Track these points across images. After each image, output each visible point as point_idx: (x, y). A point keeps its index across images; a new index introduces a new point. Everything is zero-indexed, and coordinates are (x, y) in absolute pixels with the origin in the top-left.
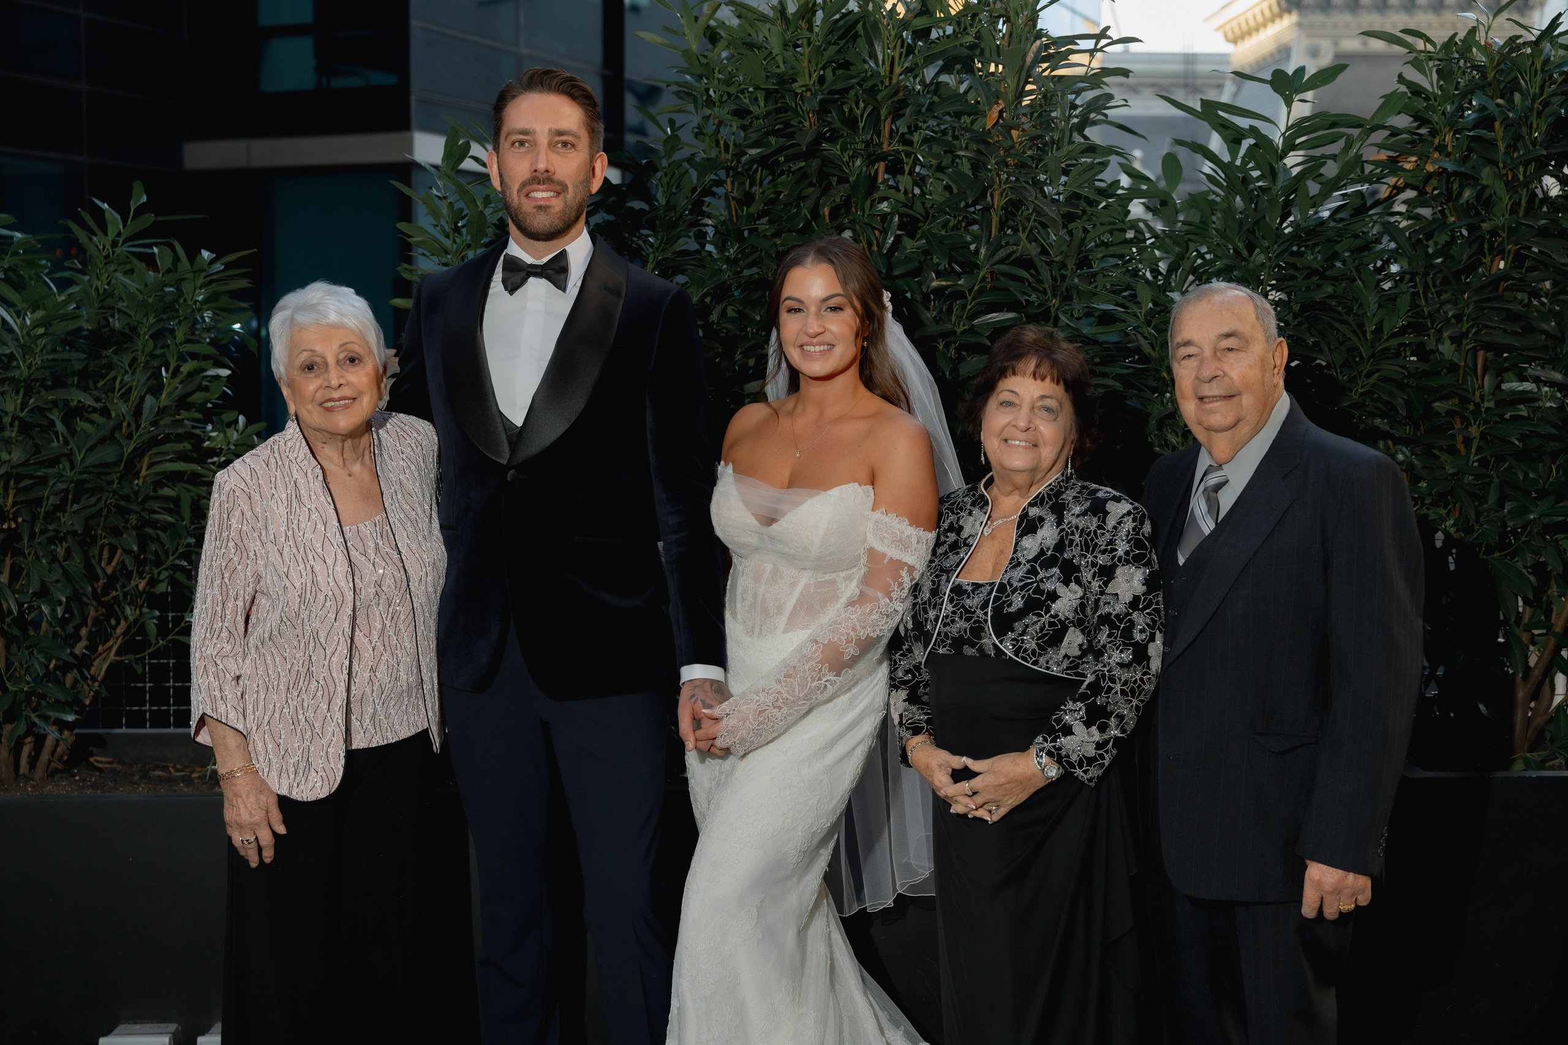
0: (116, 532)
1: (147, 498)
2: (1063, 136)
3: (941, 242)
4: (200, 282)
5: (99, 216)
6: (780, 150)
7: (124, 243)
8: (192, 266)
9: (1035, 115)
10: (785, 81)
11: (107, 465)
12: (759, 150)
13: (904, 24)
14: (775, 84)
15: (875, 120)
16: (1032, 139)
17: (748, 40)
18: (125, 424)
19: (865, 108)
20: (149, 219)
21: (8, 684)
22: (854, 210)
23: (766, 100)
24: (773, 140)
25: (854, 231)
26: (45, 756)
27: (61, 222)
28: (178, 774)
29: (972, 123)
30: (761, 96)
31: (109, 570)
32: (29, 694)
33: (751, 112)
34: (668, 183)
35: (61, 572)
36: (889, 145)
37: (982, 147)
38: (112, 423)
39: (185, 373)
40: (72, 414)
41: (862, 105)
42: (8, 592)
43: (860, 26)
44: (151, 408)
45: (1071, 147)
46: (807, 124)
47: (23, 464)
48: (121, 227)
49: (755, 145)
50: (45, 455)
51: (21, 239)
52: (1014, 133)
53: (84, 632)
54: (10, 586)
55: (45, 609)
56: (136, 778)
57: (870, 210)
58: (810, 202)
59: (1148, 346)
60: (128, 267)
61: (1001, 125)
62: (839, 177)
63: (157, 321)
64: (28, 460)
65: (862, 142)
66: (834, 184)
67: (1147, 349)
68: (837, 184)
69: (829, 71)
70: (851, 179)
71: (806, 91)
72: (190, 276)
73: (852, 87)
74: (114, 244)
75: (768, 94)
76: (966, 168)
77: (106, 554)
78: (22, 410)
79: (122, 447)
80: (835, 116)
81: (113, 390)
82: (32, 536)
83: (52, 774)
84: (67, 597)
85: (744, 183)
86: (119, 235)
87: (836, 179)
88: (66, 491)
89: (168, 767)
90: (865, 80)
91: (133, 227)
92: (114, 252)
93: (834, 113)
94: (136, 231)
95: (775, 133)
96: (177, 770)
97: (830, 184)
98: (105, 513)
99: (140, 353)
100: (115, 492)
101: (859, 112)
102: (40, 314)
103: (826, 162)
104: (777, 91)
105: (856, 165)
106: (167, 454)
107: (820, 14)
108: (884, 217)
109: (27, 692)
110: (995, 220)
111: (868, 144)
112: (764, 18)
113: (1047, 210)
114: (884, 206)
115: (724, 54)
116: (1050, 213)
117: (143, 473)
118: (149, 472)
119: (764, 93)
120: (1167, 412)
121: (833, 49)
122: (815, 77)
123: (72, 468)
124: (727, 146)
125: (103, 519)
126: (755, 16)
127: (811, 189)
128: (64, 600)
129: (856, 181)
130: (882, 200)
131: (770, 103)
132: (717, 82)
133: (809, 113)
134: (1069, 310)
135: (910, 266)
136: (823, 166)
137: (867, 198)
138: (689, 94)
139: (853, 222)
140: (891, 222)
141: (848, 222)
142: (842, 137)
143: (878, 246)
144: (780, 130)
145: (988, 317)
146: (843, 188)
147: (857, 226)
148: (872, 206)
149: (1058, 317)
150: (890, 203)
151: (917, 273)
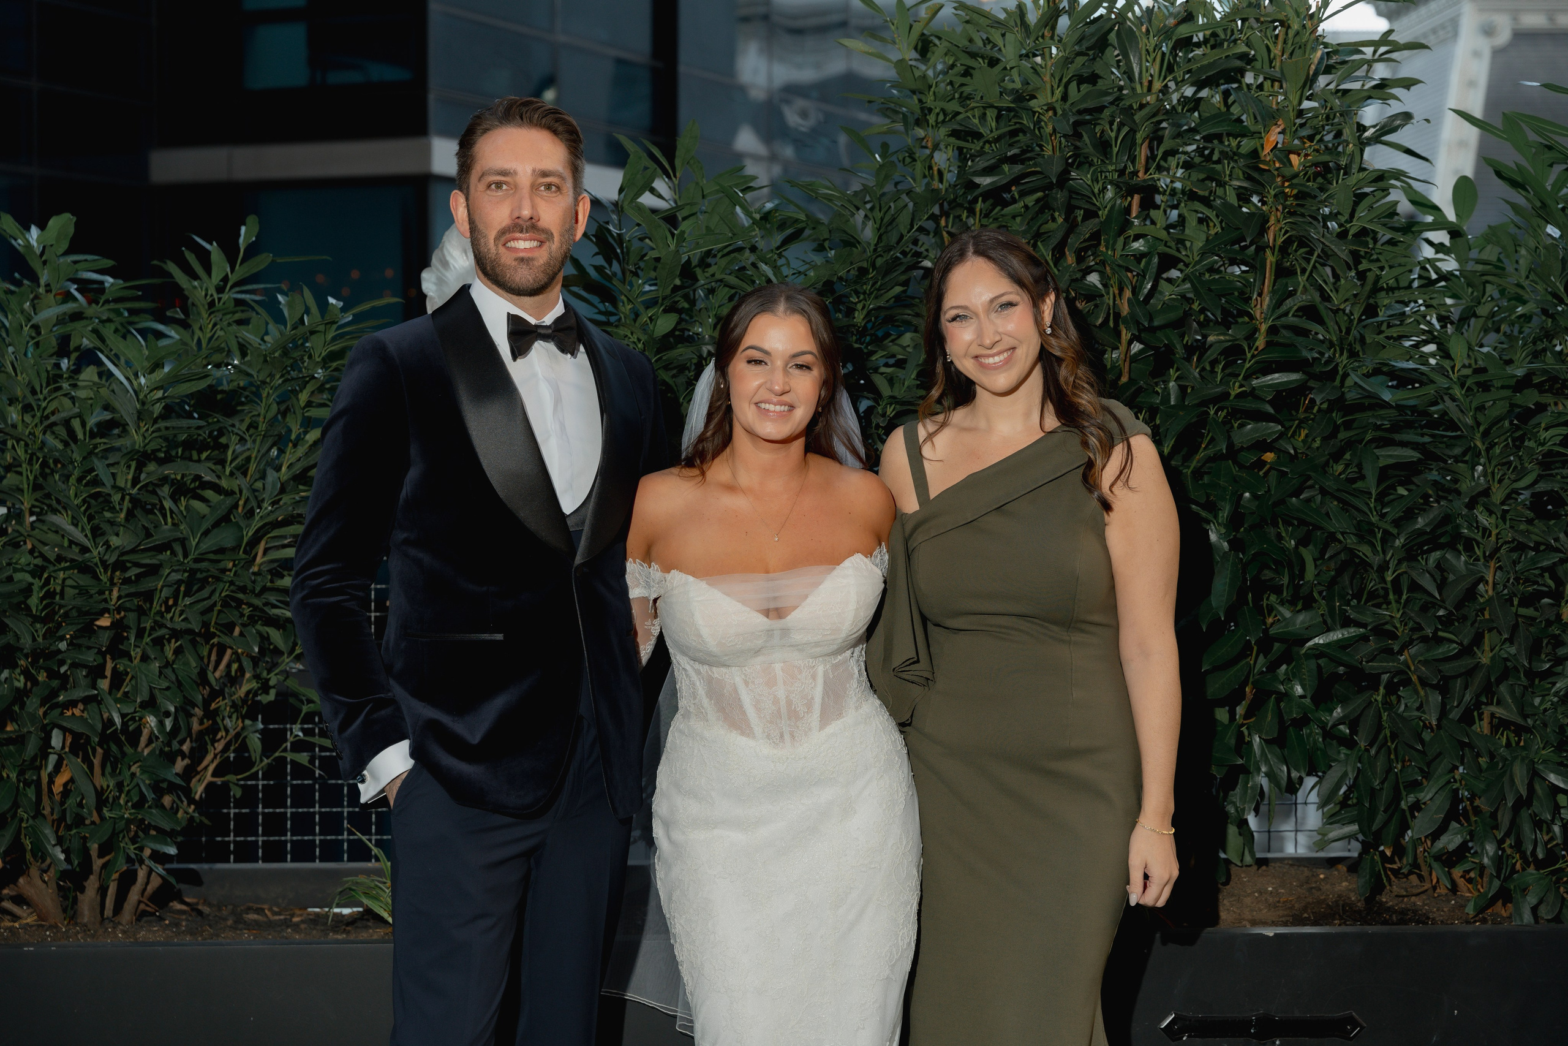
0: (229, 628)
1: (265, 589)
2: (1351, 162)
4: (331, 334)
5: (205, 258)
6: (1016, 181)
7: (232, 287)
8: (323, 317)
9: (1318, 137)
10: (1022, 98)
11: (221, 551)
12: (986, 181)
13: (1166, 33)
14: (1012, 102)
15: (1130, 144)
16: (1316, 165)
17: (973, 48)
18: (241, 503)
19: (1119, 130)
20: (263, 261)
21: (105, 810)
22: (1103, 248)
23: (998, 118)
24: (1006, 167)
25: (1102, 274)
26: (134, 895)
27: (155, 262)
28: (277, 918)
29: (1239, 146)
30: (991, 114)
31: (217, 674)
32: (129, 822)
33: (978, 136)
34: (882, 219)
35: (173, 678)
36: (1145, 173)
37: (1256, 175)
38: (229, 501)
39: (311, 442)
40: (180, 490)
41: (1115, 127)
42: (109, 700)
43: (1112, 36)
44: (274, 484)
45: (1362, 175)
46: (1050, 147)
47: (133, 551)
48: (228, 270)
49: (988, 172)
50: (157, 539)
51: (112, 284)
52: (1294, 158)
53: (185, 748)
54: (110, 693)
55: (151, 720)
56: (230, 922)
57: (1123, 250)
58: (1052, 241)
59: (1457, 409)
60: (237, 316)
61: (1280, 150)
62: (1086, 210)
63: (284, 382)
64: (139, 545)
65: (1116, 171)
66: (1079, 219)
67: (1454, 413)
68: (1083, 221)
69: (1073, 85)
70: (1100, 213)
71: (1047, 111)
72: (321, 328)
73: (1104, 107)
74: (220, 290)
75: (1001, 113)
76: (1232, 199)
77: (213, 658)
78: (134, 485)
79: (240, 529)
80: (1087, 141)
81: (222, 462)
82: (140, 634)
83: (141, 916)
84: (176, 708)
85: (959, 217)
86: (225, 279)
87: (1082, 213)
88: (179, 582)
89: (263, 910)
90: (1119, 99)
91: (241, 272)
92: (220, 299)
93: (1084, 135)
94: (247, 275)
95: (1011, 160)
96: (275, 913)
97: (1075, 219)
98: (218, 607)
99: (261, 419)
100: (232, 583)
101: (1113, 135)
102: (158, 375)
103: (1073, 192)
104: (1009, 109)
105: (1106, 197)
106: (284, 537)
107: (1064, 22)
108: (1139, 257)
109: (128, 819)
110: (1270, 258)
111: (1122, 172)
112: (997, 23)
113: (1336, 250)
114: (1138, 245)
115: (940, 67)
116: (1339, 253)
117: (259, 560)
118: (265, 559)
119: (996, 111)
120: (1480, 489)
121: (1081, 60)
122: (1058, 93)
123: (186, 556)
124: (940, 173)
125: (215, 613)
126: (988, 22)
127: (1051, 226)
128: (172, 709)
129: (1107, 216)
130: (1137, 238)
131: (1002, 124)
132: (932, 98)
133: (1051, 135)
134: (1359, 367)
135: (1173, 316)
136: (1071, 197)
137: (1120, 236)
138: (897, 112)
139: (1103, 263)
140: (1148, 263)
141: (1096, 264)
142: (1091, 164)
143: (1134, 292)
144: (1014, 155)
145: (1269, 378)
146: (1092, 225)
147: (1108, 268)
148: (1125, 245)
149: (1346, 376)
150: (1147, 242)
151: (1180, 324)
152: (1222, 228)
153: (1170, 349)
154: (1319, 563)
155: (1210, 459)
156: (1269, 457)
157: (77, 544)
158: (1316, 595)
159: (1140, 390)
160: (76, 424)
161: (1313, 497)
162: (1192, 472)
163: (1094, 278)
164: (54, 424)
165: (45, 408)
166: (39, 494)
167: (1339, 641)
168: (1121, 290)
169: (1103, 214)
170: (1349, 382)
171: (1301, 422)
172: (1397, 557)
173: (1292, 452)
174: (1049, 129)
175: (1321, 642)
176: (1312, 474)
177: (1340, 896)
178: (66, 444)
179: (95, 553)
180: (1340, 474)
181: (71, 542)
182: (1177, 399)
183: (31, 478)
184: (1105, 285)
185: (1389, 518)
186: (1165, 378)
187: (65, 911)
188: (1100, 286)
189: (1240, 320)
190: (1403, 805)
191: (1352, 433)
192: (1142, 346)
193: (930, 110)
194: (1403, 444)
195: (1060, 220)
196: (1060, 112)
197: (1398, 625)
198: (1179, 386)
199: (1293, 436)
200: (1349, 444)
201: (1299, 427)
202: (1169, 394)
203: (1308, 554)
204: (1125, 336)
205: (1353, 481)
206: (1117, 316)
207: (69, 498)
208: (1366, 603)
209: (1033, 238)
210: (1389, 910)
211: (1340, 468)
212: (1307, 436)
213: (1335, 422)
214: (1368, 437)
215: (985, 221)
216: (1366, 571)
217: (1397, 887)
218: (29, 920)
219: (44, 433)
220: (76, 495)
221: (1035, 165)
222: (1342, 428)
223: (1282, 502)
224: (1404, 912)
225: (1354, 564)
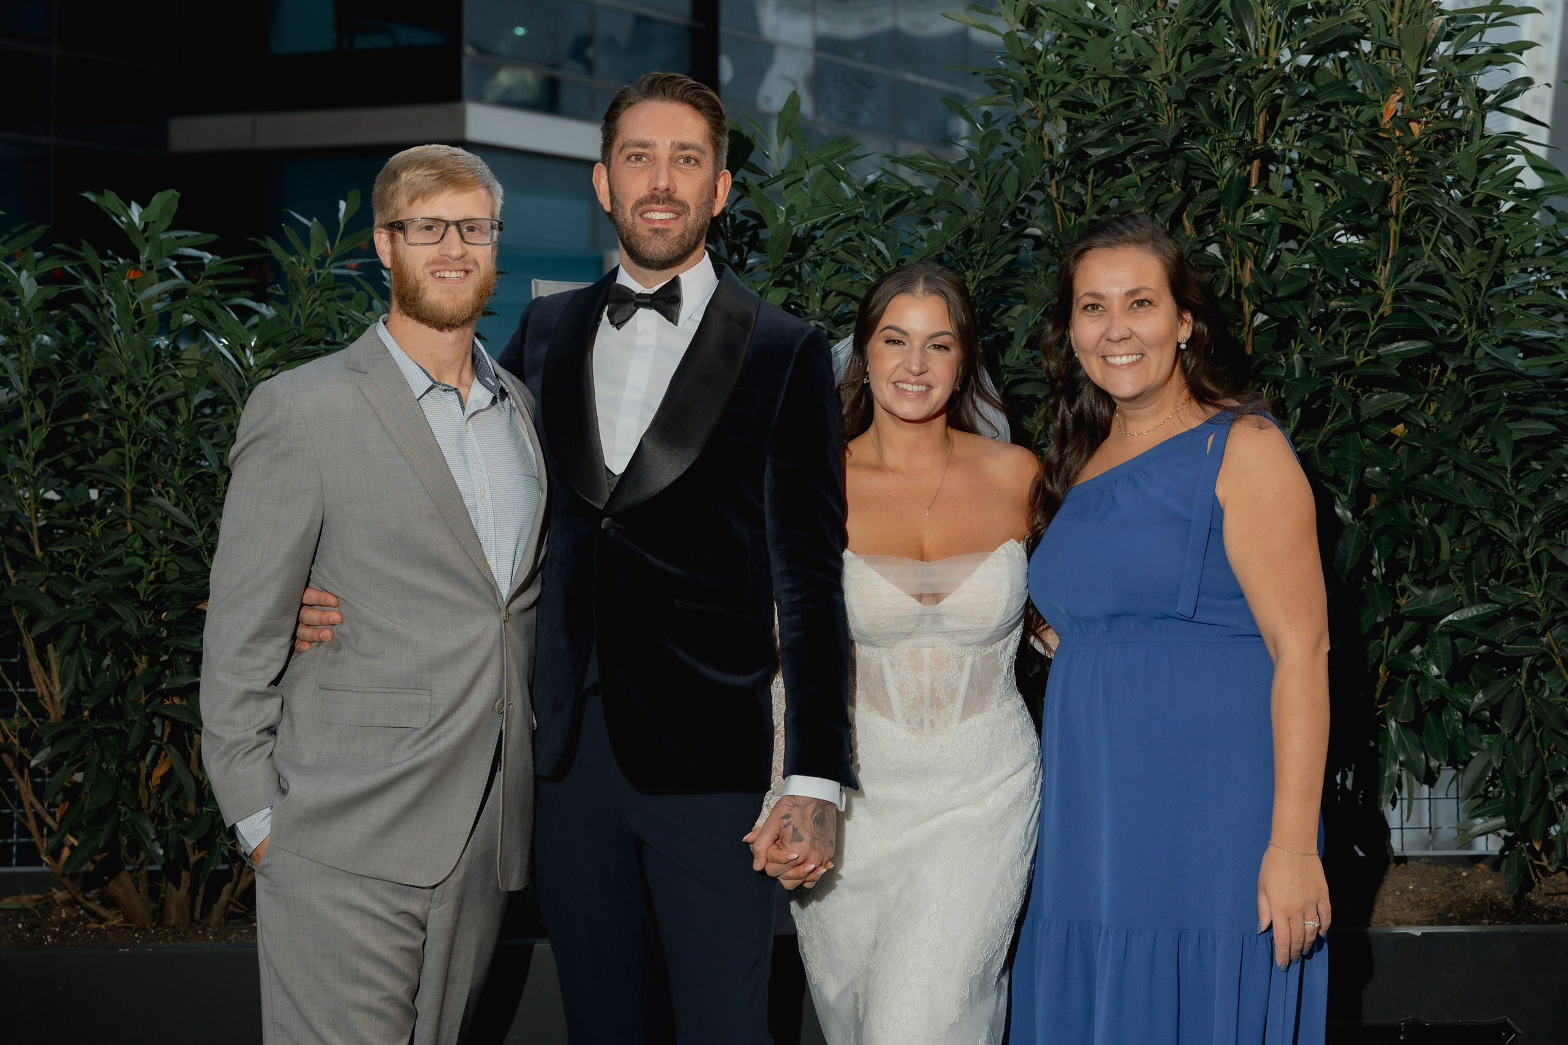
3: (1333, 256)
5: (303, 234)
6: (1130, 151)
10: (1137, 68)
12: (1103, 151)
14: (1127, 73)
15: (1247, 112)
16: (1435, 133)
17: (1082, 20)
19: (1236, 99)
22: (1222, 218)
23: (1111, 89)
24: (1119, 138)
25: (1223, 244)
26: (224, 897)
30: (1103, 85)
33: (1092, 108)
36: (1264, 141)
41: (1232, 95)
43: (1226, 6)
45: (1483, 142)
46: (1166, 118)
48: (328, 244)
49: (1101, 143)
51: (211, 260)
52: (1415, 127)
57: (1244, 220)
58: (1169, 211)
62: (1204, 181)
65: (1234, 139)
66: (1197, 189)
68: (1201, 191)
69: (1190, 56)
70: (1219, 183)
71: (1161, 81)
73: (1221, 75)
74: (319, 265)
75: (1114, 84)
80: (1203, 111)
85: (1071, 188)
86: (325, 254)
87: (1200, 182)
90: (1234, 66)
91: (340, 247)
93: (1199, 104)
95: (1125, 130)
97: (1193, 188)
101: (1230, 104)
102: (270, 352)
103: (1190, 162)
104: (1123, 80)
105: (1225, 167)
108: (1260, 226)
110: (1394, 227)
111: (1241, 141)
113: (1461, 218)
114: (1259, 215)
115: (1049, 37)
116: (1464, 221)
119: (1109, 82)
121: (1194, 29)
122: (1172, 63)
124: (1051, 144)
127: (1169, 196)
129: (1226, 186)
130: (1257, 208)
131: (1115, 95)
132: (1042, 69)
133: (1166, 105)
134: (1489, 338)
135: (1296, 286)
136: (1187, 168)
137: (1239, 207)
138: (1005, 83)
139: (1223, 234)
140: (1270, 234)
141: (1216, 235)
142: (1207, 134)
143: (1256, 264)
144: (1130, 125)
145: (1395, 345)
146: (1211, 194)
147: (1229, 239)
148: (1245, 214)
149: (1474, 348)
150: (1267, 212)
151: (1303, 295)
152: (1343, 197)
153: (1293, 320)
154: (1453, 540)
155: (1335, 433)
156: (1400, 429)
157: (180, 526)
158: (1451, 575)
159: (1264, 363)
160: (181, 403)
161: (1447, 473)
162: (1319, 446)
163: (1214, 249)
164: (158, 404)
165: (151, 388)
166: (141, 476)
167: (1474, 617)
168: (1242, 261)
169: (1222, 184)
170: (1479, 354)
171: (1431, 394)
172: (1535, 534)
173: (1424, 425)
174: (1165, 99)
175: (1455, 618)
176: (1444, 449)
177: (1485, 895)
178: (170, 423)
179: (200, 535)
180: (1473, 449)
181: (174, 524)
182: (1301, 371)
183: (134, 459)
184: (1226, 256)
185: (1526, 493)
186: (1287, 351)
187: (153, 913)
188: (1220, 257)
189: (1364, 290)
190: (1551, 796)
191: (1485, 406)
192: (1265, 317)
193: (1040, 81)
194: (1539, 417)
195: (1177, 190)
196: (1174, 81)
197: (1539, 606)
198: (1304, 358)
199: (1422, 409)
200: (1482, 419)
201: (1428, 400)
202: (1294, 367)
203: (1442, 532)
204: (1248, 307)
205: (1486, 456)
206: (1239, 287)
207: (173, 478)
208: (1504, 583)
209: (1151, 209)
210: (1539, 908)
211: (1473, 442)
212: (1438, 410)
213: (1467, 395)
214: (1502, 410)
215: (1098, 192)
216: (1503, 550)
217: (1545, 885)
218: (115, 922)
219: (148, 415)
220: (180, 476)
221: (1151, 136)
222: (1474, 402)
223: (1413, 478)
224: (1554, 911)
225: (1489, 540)
